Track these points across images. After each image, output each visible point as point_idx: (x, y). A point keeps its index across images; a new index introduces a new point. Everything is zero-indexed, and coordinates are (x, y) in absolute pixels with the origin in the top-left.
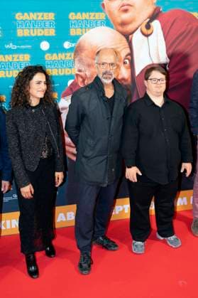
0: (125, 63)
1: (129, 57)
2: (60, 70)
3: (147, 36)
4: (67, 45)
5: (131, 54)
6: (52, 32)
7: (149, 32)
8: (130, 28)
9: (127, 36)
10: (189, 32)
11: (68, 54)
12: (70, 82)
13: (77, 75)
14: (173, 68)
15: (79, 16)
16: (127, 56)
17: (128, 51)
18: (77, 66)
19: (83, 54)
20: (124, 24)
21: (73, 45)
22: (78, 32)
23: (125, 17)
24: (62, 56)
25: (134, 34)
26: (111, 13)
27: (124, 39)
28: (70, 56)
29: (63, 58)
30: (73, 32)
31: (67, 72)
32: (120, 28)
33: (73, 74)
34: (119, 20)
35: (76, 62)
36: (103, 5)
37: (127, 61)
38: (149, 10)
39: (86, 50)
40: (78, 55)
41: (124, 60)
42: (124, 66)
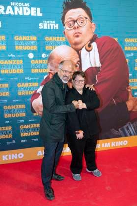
2: (39, 69)
3: (89, 51)
4: (44, 55)
5: (80, 61)
6: (35, 48)
7: (90, 49)
8: (79, 46)
9: (78, 51)
10: (113, 49)
11: (44, 61)
12: (45, 77)
13: (49, 73)
15: (51, 39)
16: (78, 62)
17: (78, 59)
18: (49, 67)
19: (53, 61)
20: (76, 44)
21: (47, 55)
22: (50, 48)
23: (77, 40)
24: (41, 62)
25: (82, 50)
26: (68, 37)
27: (76, 52)
28: (45, 62)
30: (47, 48)
31: (44, 71)
32: (74, 46)
33: (47, 72)
34: (73, 42)
35: (49, 65)
36: (64, 33)
37: (78, 65)
38: (90, 37)
39: (55, 58)
40: (50, 61)
41: (76, 64)
42: (76, 68)
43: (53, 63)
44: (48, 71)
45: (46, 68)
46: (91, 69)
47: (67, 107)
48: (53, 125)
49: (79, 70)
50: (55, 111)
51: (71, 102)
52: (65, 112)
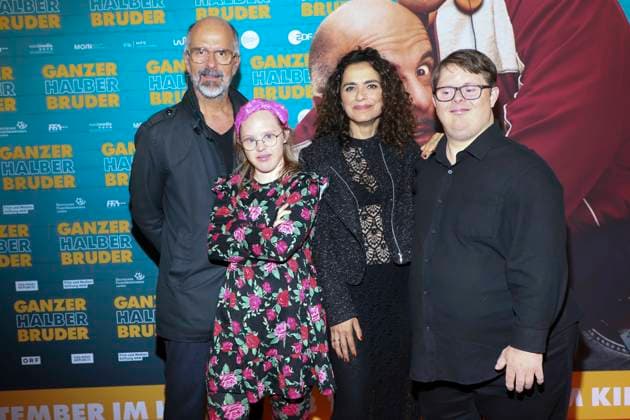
0: (420, 73)
1: (429, 59)
2: (281, 88)
3: (469, 12)
6: (264, 13)
7: (475, 3)
9: (425, 15)
11: (299, 56)
13: (317, 100)
14: (534, 82)
16: (424, 57)
17: (427, 46)
18: (317, 80)
19: (329, 56)
22: (318, 9)
24: (284, 61)
25: (441, 11)
28: (302, 60)
29: (288, 65)
30: (306, 10)
31: (298, 93)
33: (309, 96)
35: (315, 73)
39: (335, 46)
40: (318, 57)
41: (419, 66)
42: (419, 80)
45: (303, 84)
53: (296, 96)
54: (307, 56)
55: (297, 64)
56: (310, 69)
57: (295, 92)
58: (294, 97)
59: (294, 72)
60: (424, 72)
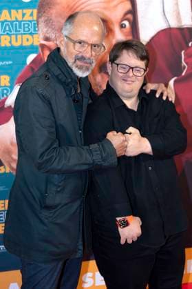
0: (122, 26)
1: (130, 16)
2: (13, 37)
5: (133, 11)
11: (28, 12)
13: (43, 46)
16: (126, 14)
17: (128, 6)
18: (43, 30)
19: (54, 12)
24: (17, 14)
29: (20, 18)
33: (36, 43)
35: (42, 25)
39: (58, 4)
40: (44, 12)
41: (122, 21)
42: (122, 32)
43: (53, 17)
44: (38, 40)
45: (31, 34)
46: (167, 33)
47: (91, 152)
48: (48, 208)
49: (130, 38)
50: (55, 165)
51: (105, 136)
52: (85, 167)
53: (26, 44)
54: (35, 11)
55: (27, 18)
56: (38, 22)
57: (25, 40)
58: (24, 45)
59: (24, 24)
60: (125, 26)
